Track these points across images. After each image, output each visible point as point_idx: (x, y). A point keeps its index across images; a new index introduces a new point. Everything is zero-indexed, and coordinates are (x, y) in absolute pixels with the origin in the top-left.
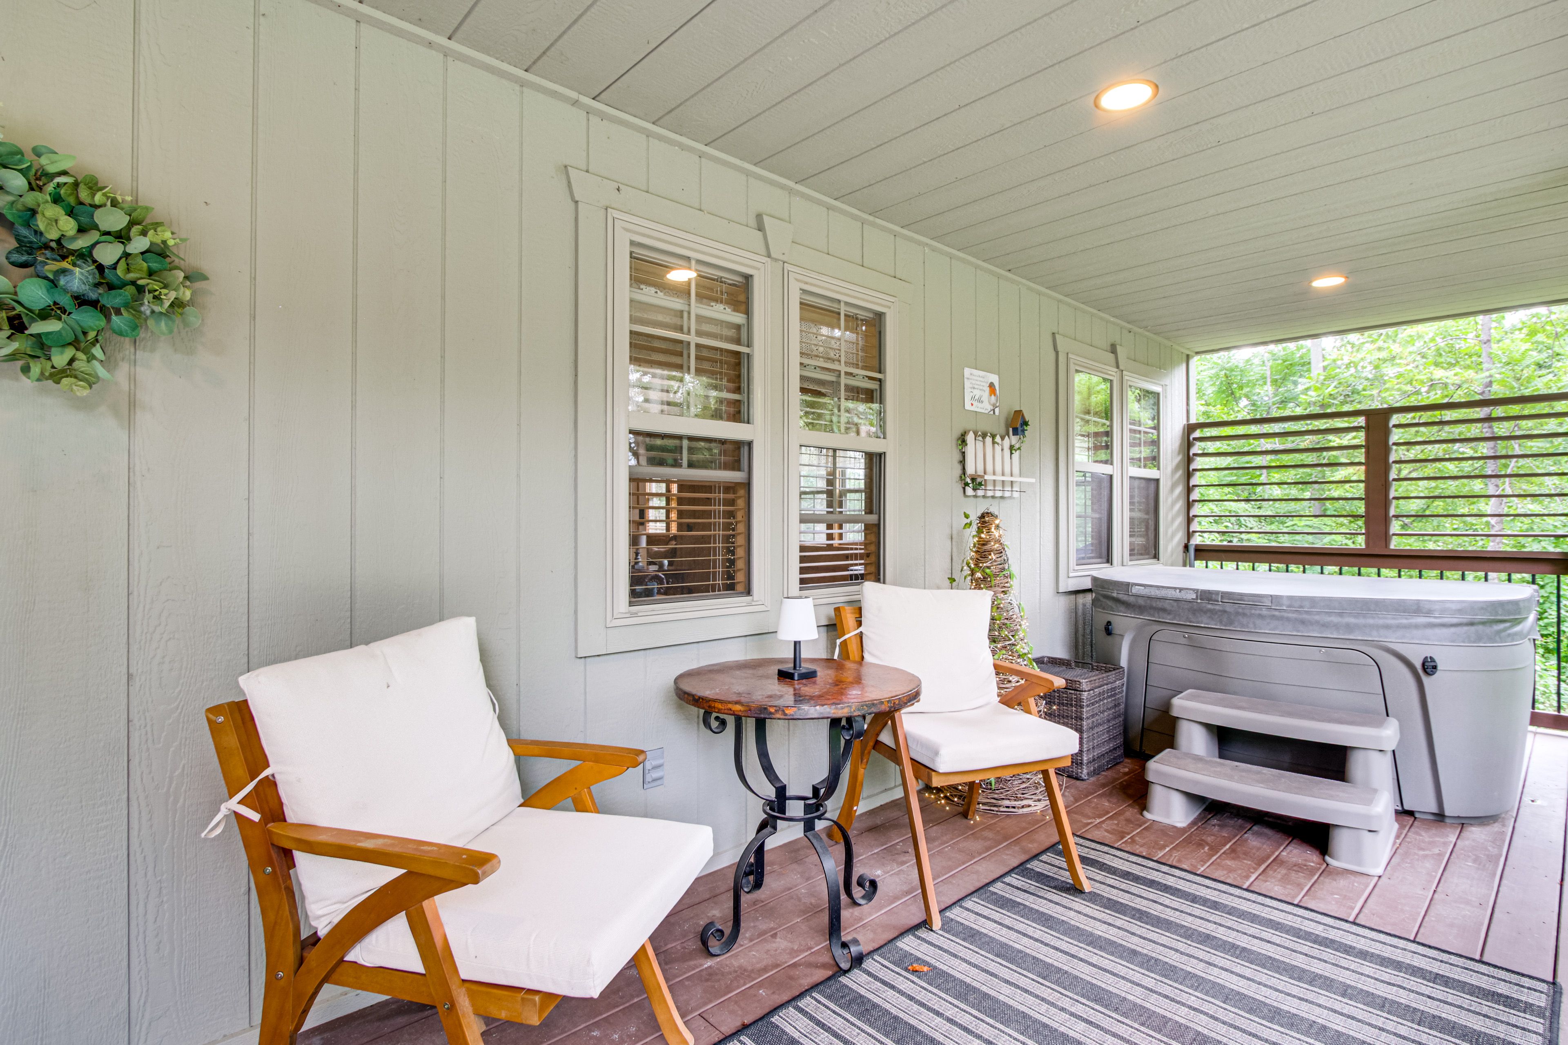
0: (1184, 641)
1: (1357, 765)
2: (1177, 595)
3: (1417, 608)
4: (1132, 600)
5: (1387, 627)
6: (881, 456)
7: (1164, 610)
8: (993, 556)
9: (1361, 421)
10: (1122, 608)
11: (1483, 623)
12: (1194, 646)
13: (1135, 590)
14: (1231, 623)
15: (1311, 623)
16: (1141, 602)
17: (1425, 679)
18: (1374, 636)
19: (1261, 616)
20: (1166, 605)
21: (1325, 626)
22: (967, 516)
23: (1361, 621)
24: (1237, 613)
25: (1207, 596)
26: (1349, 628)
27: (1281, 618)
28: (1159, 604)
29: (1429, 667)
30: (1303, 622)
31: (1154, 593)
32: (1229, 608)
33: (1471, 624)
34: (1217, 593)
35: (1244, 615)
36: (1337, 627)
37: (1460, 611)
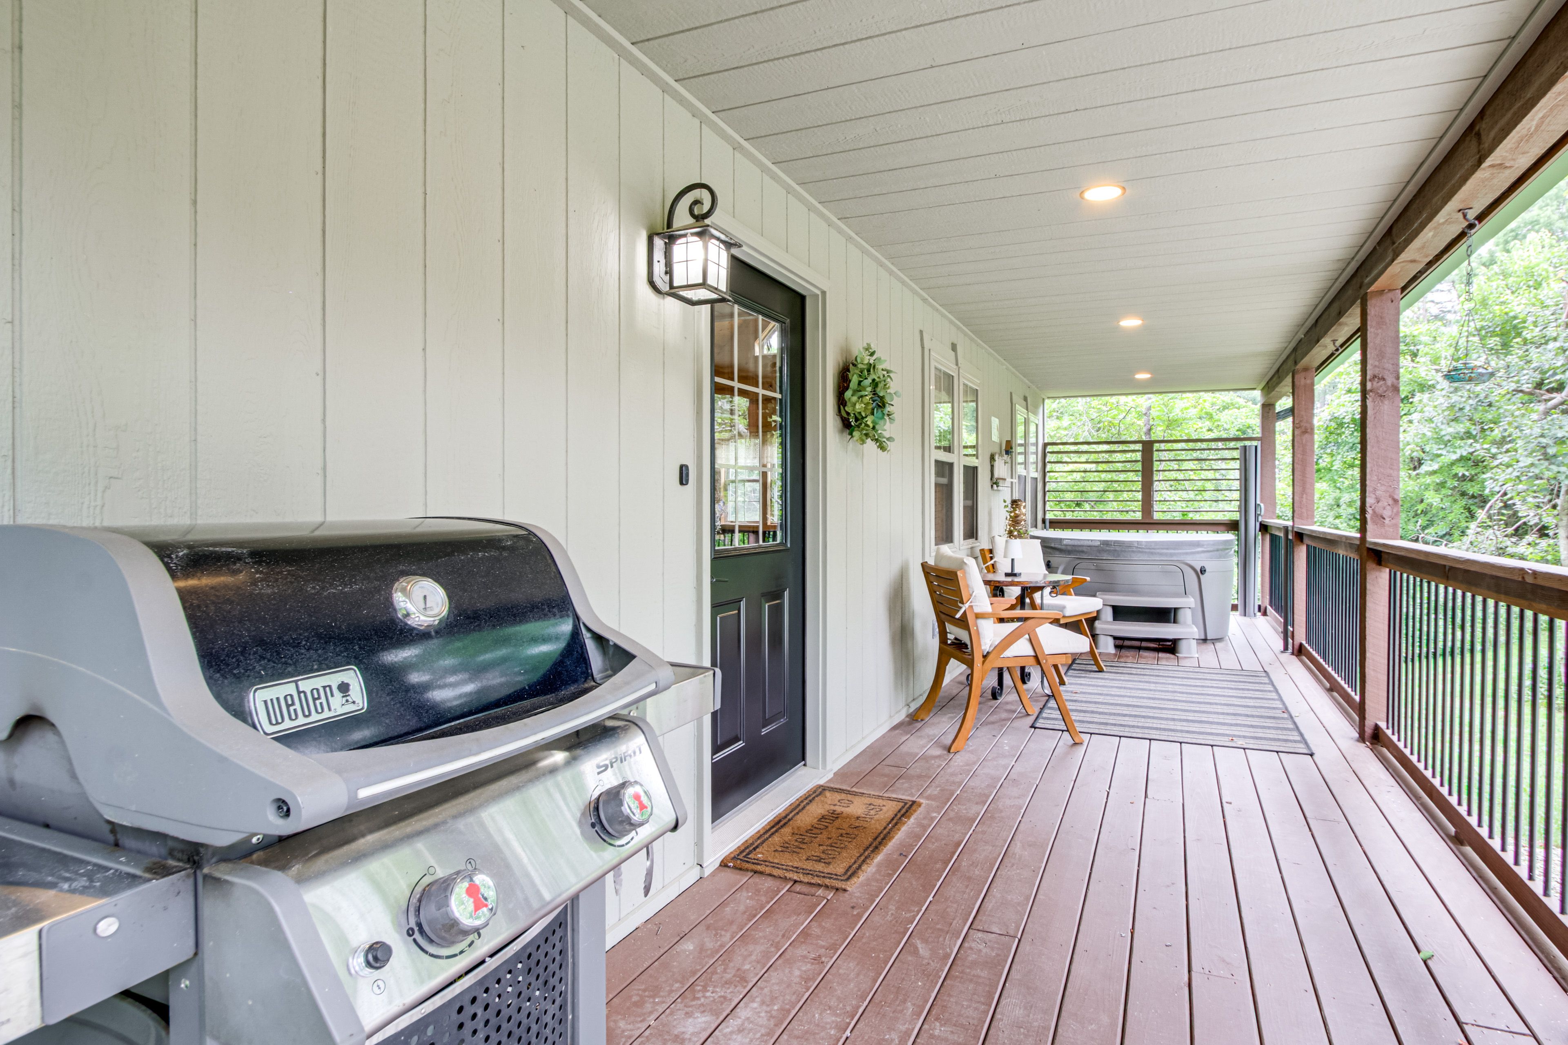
0: (1093, 567)
1: (1181, 615)
2: (1090, 543)
3: (1197, 544)
4: (1063, 547)
5: (1187, 554)
6: (975, 469)
7: (1083, 552)
8: (1023, 523)
9: (1139, 447)
10: (1057, 553)
11: (1221, 550)
12: (1099, 569)
13: (1065, 542)
14: (1119, 556)
15: (1155, 553)
16: (1069, 548)
17: (1201, 576)
18: (1182, 558)
19: (1133, 551)
20: (1084, 549)
21: (1161, 554)
22: (1005, 501)
23: (1176, 551)
24: (1122, 551)
25: (1106, 543)
26: (1172, 555)
27: (1142, 552)
28: (1081, 549)
29: (1203, 571)
30: (1152, 553)
31: (1076, 543)
32: (1118, 548)
33: (1218, 550)
34: (1111, 541)
35: (1125, 551)
36: (1166, 555)
37: (1214, 545)
